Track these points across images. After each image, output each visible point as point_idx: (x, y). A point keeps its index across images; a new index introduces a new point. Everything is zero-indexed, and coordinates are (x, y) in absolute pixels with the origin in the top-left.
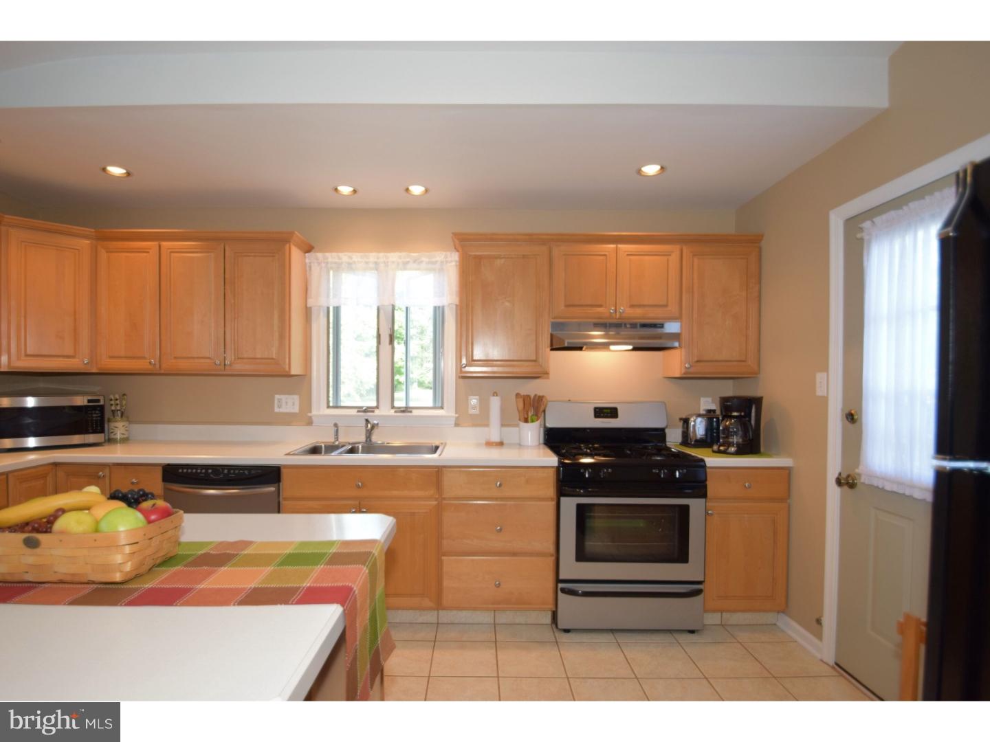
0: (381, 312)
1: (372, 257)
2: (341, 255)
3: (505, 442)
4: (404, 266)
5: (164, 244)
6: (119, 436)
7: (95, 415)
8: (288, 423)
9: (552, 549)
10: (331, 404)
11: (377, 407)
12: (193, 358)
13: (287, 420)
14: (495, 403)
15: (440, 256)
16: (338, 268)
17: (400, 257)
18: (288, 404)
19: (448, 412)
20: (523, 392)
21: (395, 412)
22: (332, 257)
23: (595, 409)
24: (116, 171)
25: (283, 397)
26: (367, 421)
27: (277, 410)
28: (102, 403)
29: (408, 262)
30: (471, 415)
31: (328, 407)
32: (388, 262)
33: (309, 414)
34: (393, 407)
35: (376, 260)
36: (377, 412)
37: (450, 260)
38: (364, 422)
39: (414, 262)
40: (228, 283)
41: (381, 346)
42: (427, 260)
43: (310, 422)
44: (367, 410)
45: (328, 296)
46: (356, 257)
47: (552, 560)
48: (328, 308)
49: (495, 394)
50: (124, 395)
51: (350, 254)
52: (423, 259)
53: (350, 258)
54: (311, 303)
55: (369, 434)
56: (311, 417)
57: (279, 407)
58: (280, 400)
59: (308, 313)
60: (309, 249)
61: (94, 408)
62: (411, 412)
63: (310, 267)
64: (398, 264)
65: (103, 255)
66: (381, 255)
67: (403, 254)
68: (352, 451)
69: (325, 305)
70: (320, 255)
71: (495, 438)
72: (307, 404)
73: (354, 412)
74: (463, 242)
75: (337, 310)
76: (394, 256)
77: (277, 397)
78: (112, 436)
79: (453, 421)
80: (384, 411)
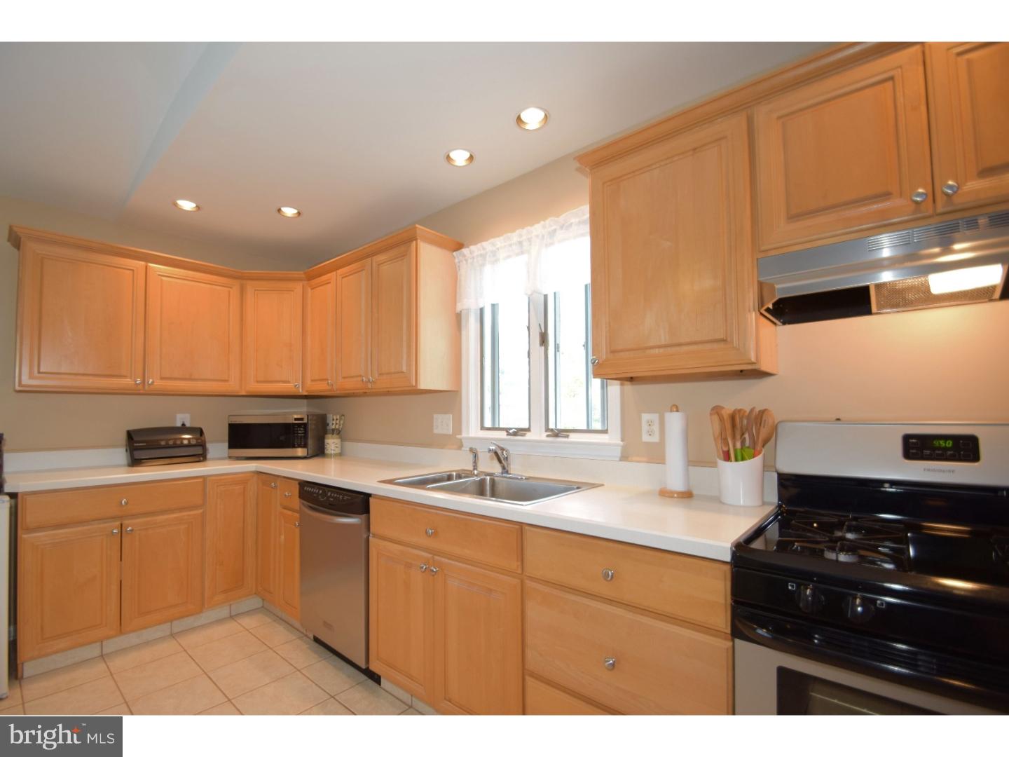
0: (533, 308)
1: (516, 236)
2: (484, 244)
3: (695, 492)
4: (551, 239)
5: (339, 271)
6: (332, 451)
7: (301, 432)
8: (442, 446)
10: (488, 424)
11: (530, 429)
12: (352, 377)
13: (443, 442)
16: (483, 261)
17: (544, 227)
18: (442, 424)
19: (613, 439)
21: (548, 436)
22: (477, 250)
23: (907, 439)
24: (290, 212)
25: (438, 417)
27: (435, 430)
28: (305, 421)
29: (555, 231)
30: (645, 443)
31: (483, 428)
32: (531, 238)
33: (458, 436)
34: (547, 429)
35: (519, 240)
36: (529, 436)
39: (562, 227)
41: (532, 349)
42: (577, 220)
43: (460, 446)
44: (518, 433)
46: (499, 242)
48: (481, 311)
49: (676, 408)
50: (343, 415)
51: (492, 240)
52: (573, 220)
53: (493, 245)
54: (459, 306)
56: (460, 440)
57: (437, 427)
58: (437, 421)
60: (456, 246)
61: (299, 425)
62: (567, 436)
63: (459, 267)
64: (543, 237)
66: (524, 231)
70: (467, 251)
71: (677, 484)
72: (458, 424)
73: (503, 435)
77: (435, 416)
79: (618, 452)
80: (537, 434)
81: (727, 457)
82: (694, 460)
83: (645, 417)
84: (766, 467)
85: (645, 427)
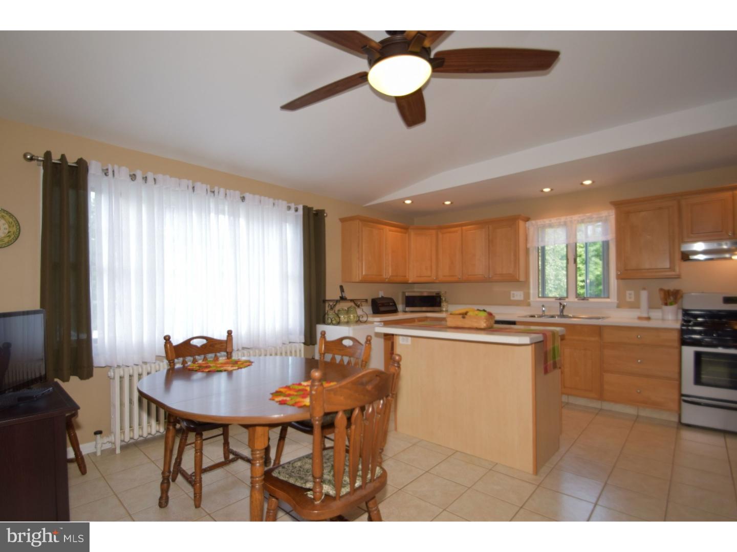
0: (569, 247)
1: (563, 219)
2: (545, 220)
3: (652, 317)
4: (582, 221)
5: (464, 228)
6: (444, 309)
7: (437, 300)
8: (518, 305)
9: (676, 376)
10: (540, 296)
11: (567, 297)
12: (476, 275)
13: (517, 303)
14: (644, 295)
15: (604, 213)
16: (544, 227)
17: (579, 217)
18: (518, 295)
19: (613, 299)
20: (666, 288)
21: (578, 300)
22: (540, 222)
23: (725, 298)
24: (448, 203)
25: (515, 292)
26: (561, 304)
27: (512, 298)
29: (585, 219)
30: (628, 301)
31: (539, 297)
32: (572, 221)
33: (529, 301)
34: (577, 297)
35: (565, 221)
36: (567, 300)
37: (610, 215)
38: (559, 305)
40: (491, 243)
41: (569, 265)
43: (529, 305)
44: (560, 299)
45: (538, 241)
46: (554, 220)
47: (677, 382)
48: (538, 248)
49: (644, 289)
50: (446, 292)
53: (550, 221)
54: (529, 245)
55: (562, 311)
56: (529, 302)
57: (514, 297)
58: (513, 294)
59: (527, 251)
60: (527, 219)
61: (438, 297)
62: (588, 300)
63: (529, 229)
64: (578, 221)
65: (440, 235)
66: (568, 217)
67: (581, 215)
68: (553, 317)
69: (537, 246)
70: (534, 222)
71: (645, 315)
72: (527, 295)
73: (553, 300)
74: (617, 205)
75: (543, 248)
76: (576, 217)
77: (512, 292)
78: (442, 309)
79: (616, 305)
80: (572, 299)
81: (666, 304)
82: (651, 307)
83: (628, 292)
84: (678, 308)
85: (628, 295)
